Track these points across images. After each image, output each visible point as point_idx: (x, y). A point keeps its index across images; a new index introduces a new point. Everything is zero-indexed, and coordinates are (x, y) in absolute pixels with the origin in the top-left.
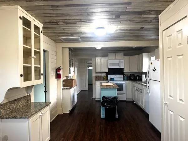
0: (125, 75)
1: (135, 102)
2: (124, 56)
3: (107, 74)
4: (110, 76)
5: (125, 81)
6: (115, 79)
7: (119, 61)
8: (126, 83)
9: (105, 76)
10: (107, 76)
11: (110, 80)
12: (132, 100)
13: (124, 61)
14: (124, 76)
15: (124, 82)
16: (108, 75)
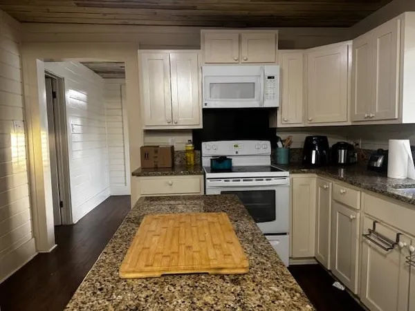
0: (280, 144)
1: (337, 285)
2: (280, 48)
3: (198, 137)
4: (212, 149)
5: (286, 173)
6: (236, 162)
7: (255, 69)
8: (292, 180)
9: (190, 147)
10: (198, 147)
11: (213, 170)
12: (313, 262)
13: (281, 71)
14: (274, 146)
15: (284, 177)
16: (205, 145)
